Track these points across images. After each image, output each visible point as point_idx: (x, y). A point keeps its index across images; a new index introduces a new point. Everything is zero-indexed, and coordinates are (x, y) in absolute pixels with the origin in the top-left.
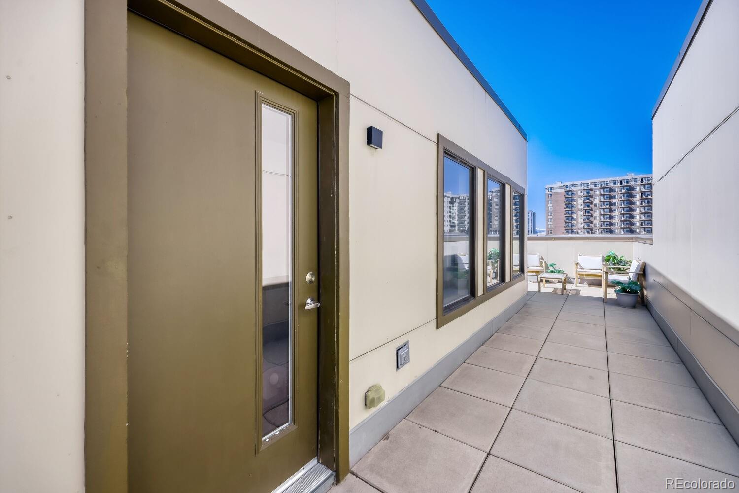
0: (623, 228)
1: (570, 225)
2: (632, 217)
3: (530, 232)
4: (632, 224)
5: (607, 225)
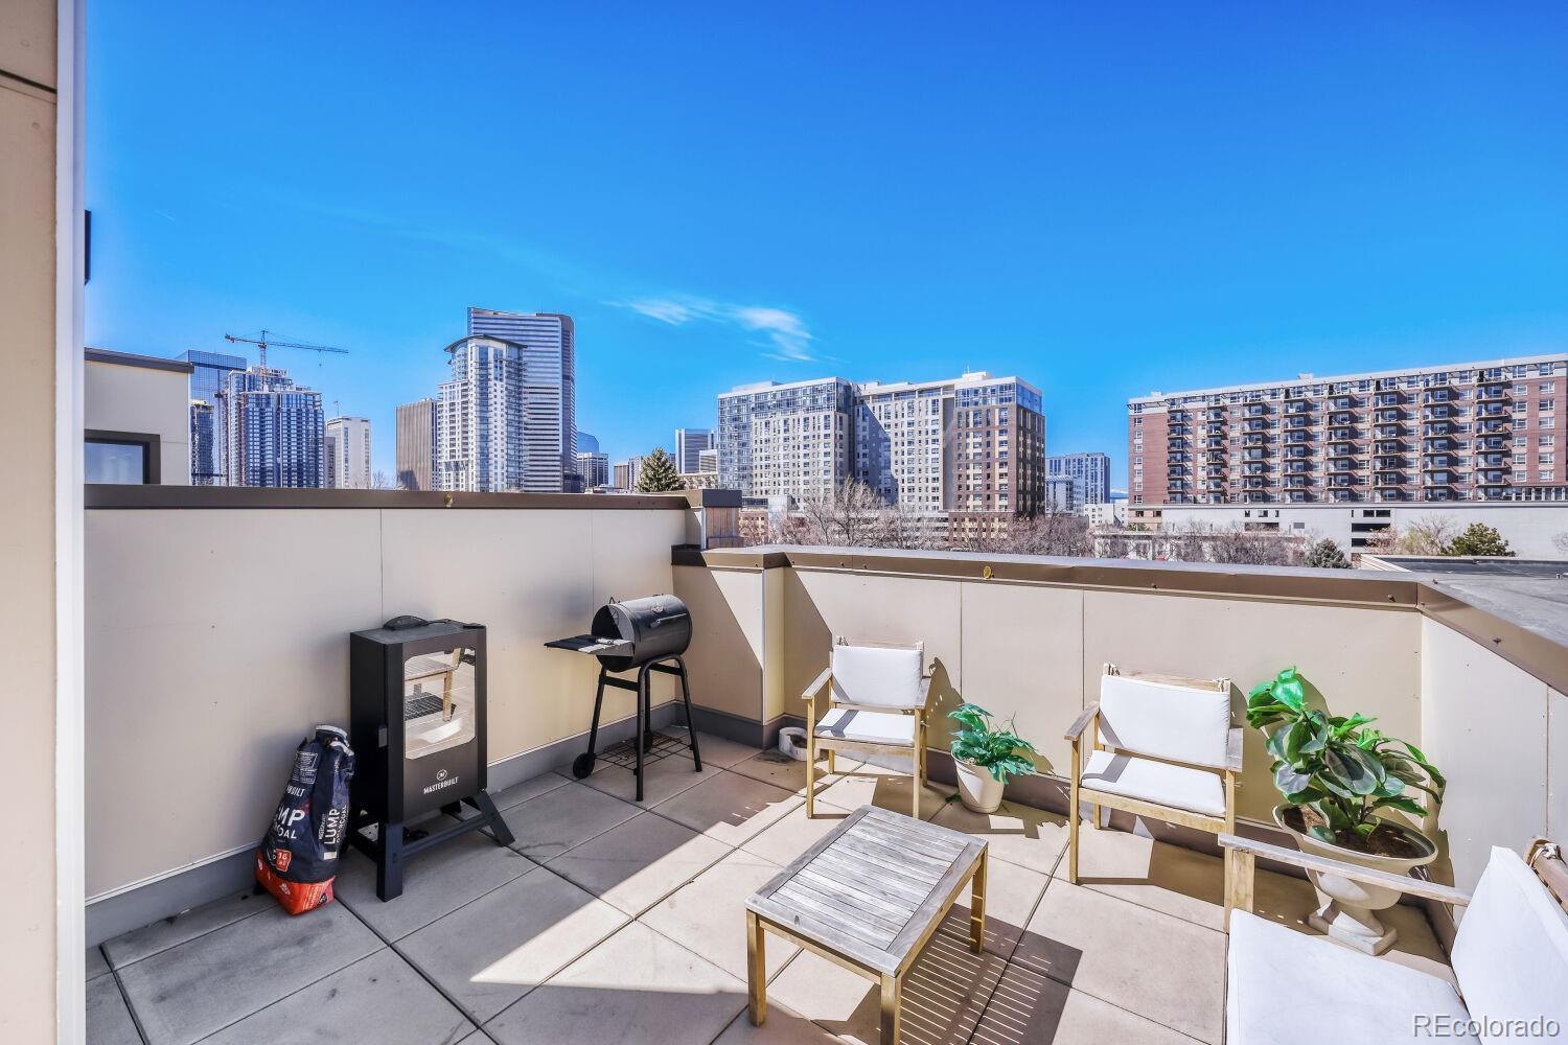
0: (1291, 491)
1: (1179, 483)
2: (1309, 467)
3: (1099, 498)
4: (1309, 482)
5: (1258, 483)
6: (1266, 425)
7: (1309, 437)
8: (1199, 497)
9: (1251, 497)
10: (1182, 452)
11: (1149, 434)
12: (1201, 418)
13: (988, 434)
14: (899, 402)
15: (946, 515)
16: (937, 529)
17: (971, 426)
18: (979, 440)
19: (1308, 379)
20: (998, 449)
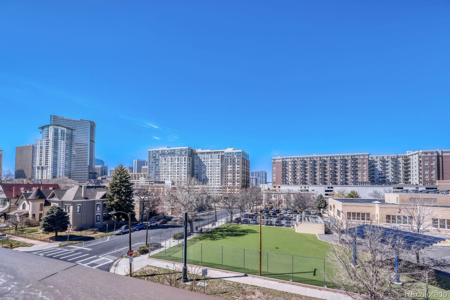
0: (311, 182)
1: (285, 179)
2: (315, 176)
3: (264, 183)
4: (315, 180)
5: (304, 180)
6: (306, 166)
7: (315, 169)
8: (290, 183)
9: (302, 183)
10: (285, 172)
11: (277, 167)
12: (290, 163)
13: (234, 165)
14: (208, 155)
15: (221, 187)
16: (219, 191)
17: (229, 162)
18: (231, 166)
19: (315, 155)
20: (237, 169)
